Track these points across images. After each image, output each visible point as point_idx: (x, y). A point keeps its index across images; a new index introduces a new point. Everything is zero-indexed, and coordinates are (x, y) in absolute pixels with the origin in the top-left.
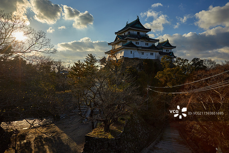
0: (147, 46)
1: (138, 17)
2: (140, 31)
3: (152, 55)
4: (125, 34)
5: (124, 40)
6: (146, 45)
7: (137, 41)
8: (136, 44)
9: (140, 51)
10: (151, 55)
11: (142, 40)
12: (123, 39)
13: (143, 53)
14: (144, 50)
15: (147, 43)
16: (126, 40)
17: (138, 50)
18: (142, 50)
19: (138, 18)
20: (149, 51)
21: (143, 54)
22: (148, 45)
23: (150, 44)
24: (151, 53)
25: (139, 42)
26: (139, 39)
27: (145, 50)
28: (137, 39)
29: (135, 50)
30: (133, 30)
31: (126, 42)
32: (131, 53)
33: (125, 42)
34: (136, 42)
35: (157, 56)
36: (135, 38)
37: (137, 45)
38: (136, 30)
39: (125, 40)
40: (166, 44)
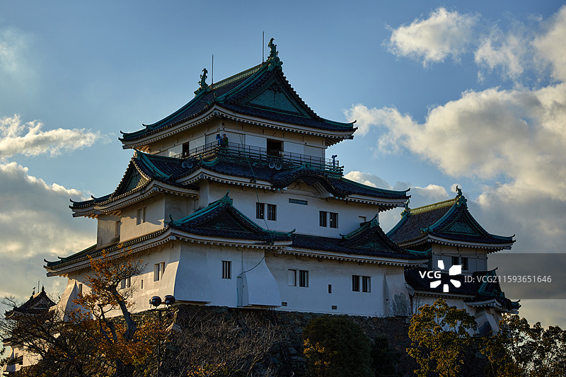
0: (328, 232)
1: (272, 46)
2: (284, 133)
3: (365, 290)
4: (186, 147)
5: (180, 185)
6: (323, 223)
7: (268, 200)
8: (260, 216)
9: (281, 264)
10: (356, 288)
11: (299, 194)
12: (172, 182)
13: (303, 273)
14: (310, 258)
15: (329, 209)
16: (196, 186)
17: (271, 254)
18: (298, 257)
19: (274, 53)
20: (340, 261)
21: (302, 284)
22: (334, 225)
23: (349, 220)
24: (356, 279)
25: (280, 201)
26: (278, 186)
27: (320, 259)
28: (267, 185)
29: (252, 253)
30: (243, 125)
31: (196, 198)
32: (227, 273)
33: (187, 198)
34: (260, 207)
35: (392, 298)
36: (253, 179)
37: (265, 224)
38: (262, 129)
39: (189, 187)
40: (448, 221)
